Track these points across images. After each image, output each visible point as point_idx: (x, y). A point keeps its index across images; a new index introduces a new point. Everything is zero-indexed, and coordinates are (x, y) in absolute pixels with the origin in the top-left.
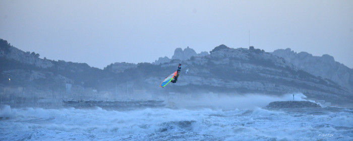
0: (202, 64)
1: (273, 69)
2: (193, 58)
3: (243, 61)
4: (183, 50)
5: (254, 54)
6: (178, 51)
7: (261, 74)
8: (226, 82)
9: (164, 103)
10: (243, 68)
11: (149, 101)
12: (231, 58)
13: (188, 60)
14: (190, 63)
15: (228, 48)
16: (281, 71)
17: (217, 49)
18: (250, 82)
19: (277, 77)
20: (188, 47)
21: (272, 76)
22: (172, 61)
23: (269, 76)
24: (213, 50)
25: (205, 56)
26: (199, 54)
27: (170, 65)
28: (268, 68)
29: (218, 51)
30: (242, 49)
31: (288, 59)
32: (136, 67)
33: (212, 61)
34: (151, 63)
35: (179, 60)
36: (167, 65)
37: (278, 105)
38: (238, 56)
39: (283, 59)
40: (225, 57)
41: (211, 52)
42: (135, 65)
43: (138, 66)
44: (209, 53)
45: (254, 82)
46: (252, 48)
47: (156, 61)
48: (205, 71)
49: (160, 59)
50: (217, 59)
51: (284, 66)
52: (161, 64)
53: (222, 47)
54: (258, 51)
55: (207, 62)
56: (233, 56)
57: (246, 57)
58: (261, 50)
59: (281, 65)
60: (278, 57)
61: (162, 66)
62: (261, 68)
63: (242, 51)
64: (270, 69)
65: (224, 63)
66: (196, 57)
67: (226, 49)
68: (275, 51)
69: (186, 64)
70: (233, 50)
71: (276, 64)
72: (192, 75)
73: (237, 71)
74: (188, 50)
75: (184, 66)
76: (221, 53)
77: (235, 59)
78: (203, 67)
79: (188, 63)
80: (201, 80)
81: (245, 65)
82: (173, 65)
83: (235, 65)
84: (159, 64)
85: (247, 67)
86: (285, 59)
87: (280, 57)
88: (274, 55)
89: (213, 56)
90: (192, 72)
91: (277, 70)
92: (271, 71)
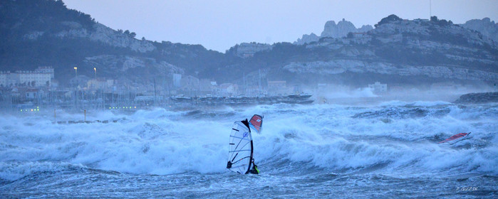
0: (363, 43)
1: (465, 48)
2: (350, 35)
3: (422, 38)
4: (337, 23)
5: (438, 27)
6: (330, 25)
7: (449, 56)
8: (399, 67)
9: (310, 99)
10: (421, 48)
11: (291, 97)
12: (405, 34)
13: (344, 38)
14: (347, 42)
15: (401, 20)
16: (476, 50)
17: (384, 21)
18: (432, 67)
19: (471, 59)
20: (344, 19)
21: (464, 58)
22: (322, 40)
23: (460, 58)
24: (380, 23)
25: (368, 32)
26: (360, 29)
27: (318, 45)
28: (457, 47)
29: (387, 24)
30: (421, 20)
31: (486, 33)
32: (271, 49)
33: (378, 38)
34: (292, 43)
35: (331, 38)
36: (315, 45)
37: (473, 99)
38: (415, 31)
39: (479, 33)
40: (397, 31)
41: (375, 26)
42: (269, 46)
43: (274, 48)
44: (374, 28)
45: (438, 67)
46: (434, 18)
47: (299, 40)
48: (368, 52)
49: (305, 36)
50: (385, 35)
51: (481, 44)
52: (306, 44)
53: (392, 18)
54: (443, 23)
55: (370, 39)
56: (408, 31)
57: (426, 31)
58: (448, 21)
59: (477, 42)
60: (472, 31)
61: (307, 47)
62: (448, 46)
63: (420, 23)
64: (460, 48)
65: (395, 41)
66: (356, 33)
67: (398, 21)
68: (467, 22)
69: (341, 43)
70: (408, 22)
71: (469, 41)
72: (351, 58)
73: (413, 52)
74: (344, 23)
75: (338, 46)
76: (391, 26)
77: (410, 34)
78: (365, 47)
79: (344, 41)
80: (363, 65)
81: (425, 42)
82: (324, 44)
83: (411, 43)
84: (302, 44)
85: (428, 45)
86: (483, 33)
87: (475, 30)
88: (465, 27)
89: (379, 31)
90: (350, 54)
91: (471, 49)
92: (462, 51)
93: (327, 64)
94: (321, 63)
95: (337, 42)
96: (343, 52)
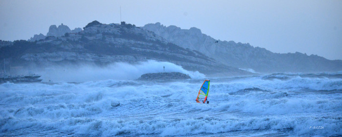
0: (76, 40)
1: (144, 43)
2: (67, 35)
3: (115, 36)
4: (57, 27)
5: (126, 29)
6: (52, 28)
7: (133, 48)
8: (100, 56)
9: (39, 78)
10: (115, 43)
11: (26, 77)
12: (104, 34)
13: (63, 37)
14: (64, 39)
15: (101, 24)
16: (151, 44)
17: (90, 25)
18: (122, 56)
19: (148, 50)
20: (62, 24)
21: (143, 50)
22: (47, 38)
23: (141, 49)
24: (87, 27)
25: (78, 32)
26: (73, 31)
27: (45, 41)
28: (139, 42)
29: (91, 27)
30: (114, 24)
31: (158, 33)
32: (13, 44)
33: (85, 37)
34: (27, 40)
35: (54, 37)
36: (43, 42)
37: (150, 77)
38: (110, 32)
39: (153, 33)
40: (98, 32)
41: (84, 28)
42: (11, 42)
43: (14, 44)
44: (83, 30)
45: (126, 56)
46: (123, 23)
47: (31, 38)
48: (79, 46)
49: (36, 36)
50: (91, 35)
51: (155, 40)
52: (36, 41)
53: (95, 23)
54: (129, 26)
55: (81, 38)
56: (106, 31)
57: (118, 32)
58: (132, 24)
59: (151, 39)
60: (149, 32)
61: (37, 43)
62: (132, 41)
63: (114, 26)
64: (141, 43)
65: (97, 38)
66: (70, 33)
67: (99, 25)
68: (146, 25)
69: (61, 40)
70: (106, 26)
71: (146, 38)
72: (67, 50)
73: (110, 46)
74: (63, 27)
75: (58, 43)
76: (94, 29)
77: (107, 34)
78: (77, 43)
79: (63, 39)
80: (76, 55)
81: (117, 39)
82: (48, 41)
83: (108, 40)
84: (34, 41)
85: (119, 41)
86: (155, 33)
87: (150, 31)
88: (144, 29)
89: (86, 31)
90: (67, 48)
91: (148, 44)
92: (142, 45)
93: (51, 54)
94: (47, 54)
95: (58, 39)
96: (62, 46)
